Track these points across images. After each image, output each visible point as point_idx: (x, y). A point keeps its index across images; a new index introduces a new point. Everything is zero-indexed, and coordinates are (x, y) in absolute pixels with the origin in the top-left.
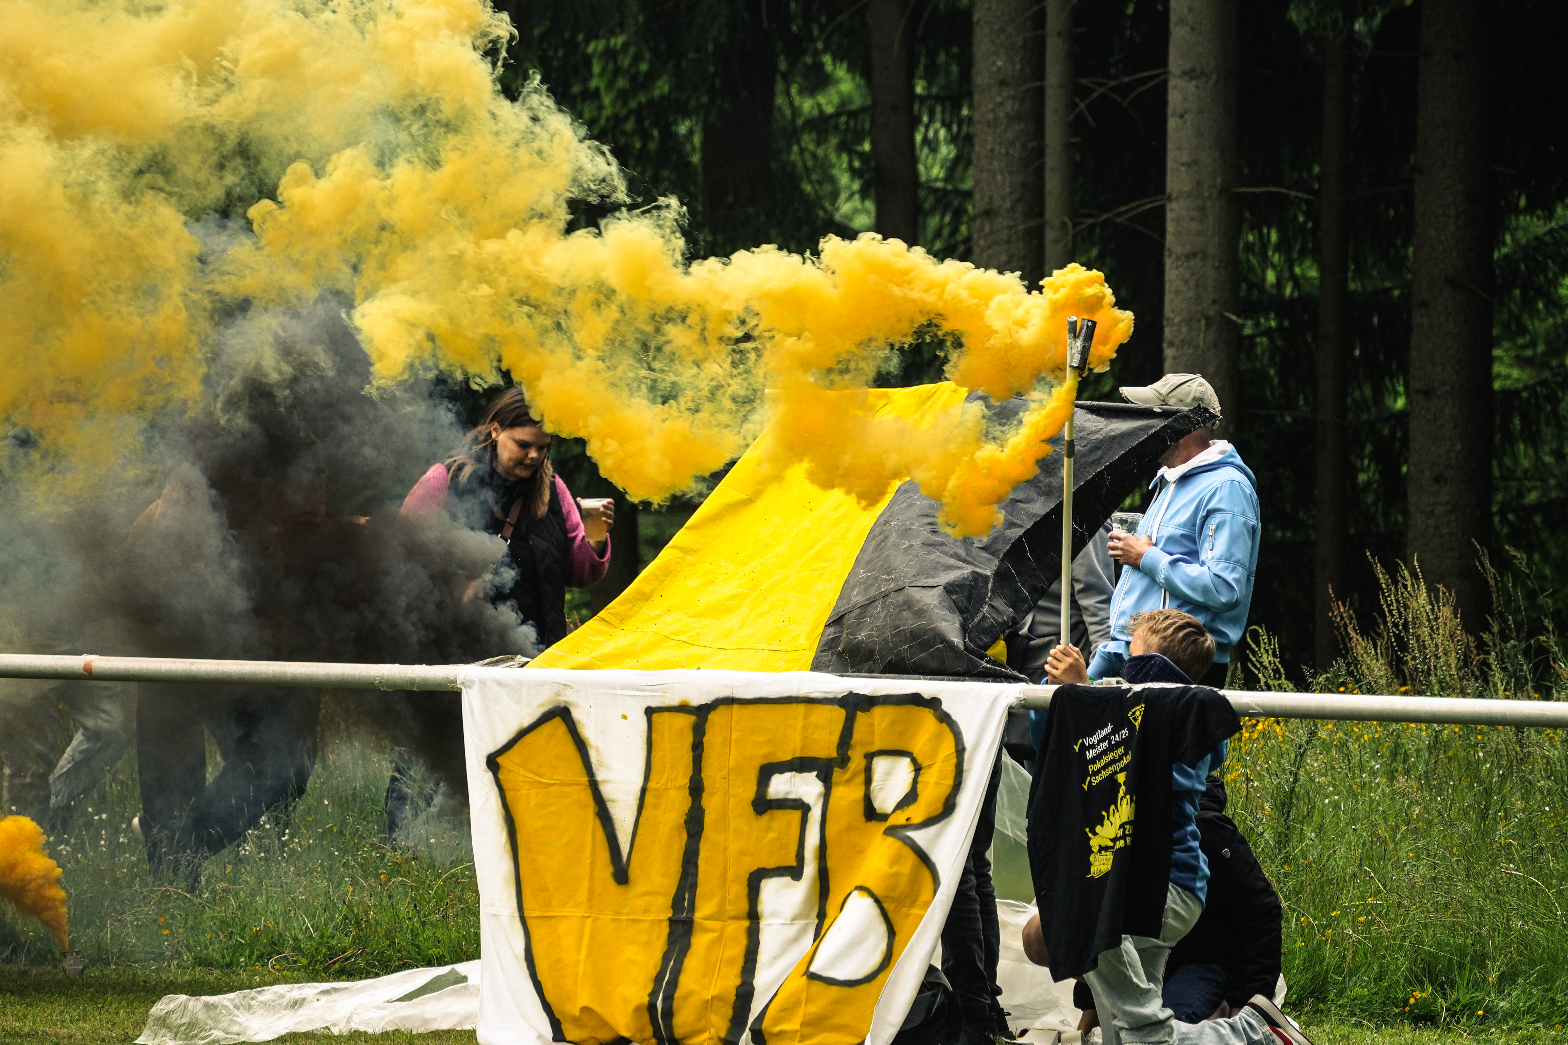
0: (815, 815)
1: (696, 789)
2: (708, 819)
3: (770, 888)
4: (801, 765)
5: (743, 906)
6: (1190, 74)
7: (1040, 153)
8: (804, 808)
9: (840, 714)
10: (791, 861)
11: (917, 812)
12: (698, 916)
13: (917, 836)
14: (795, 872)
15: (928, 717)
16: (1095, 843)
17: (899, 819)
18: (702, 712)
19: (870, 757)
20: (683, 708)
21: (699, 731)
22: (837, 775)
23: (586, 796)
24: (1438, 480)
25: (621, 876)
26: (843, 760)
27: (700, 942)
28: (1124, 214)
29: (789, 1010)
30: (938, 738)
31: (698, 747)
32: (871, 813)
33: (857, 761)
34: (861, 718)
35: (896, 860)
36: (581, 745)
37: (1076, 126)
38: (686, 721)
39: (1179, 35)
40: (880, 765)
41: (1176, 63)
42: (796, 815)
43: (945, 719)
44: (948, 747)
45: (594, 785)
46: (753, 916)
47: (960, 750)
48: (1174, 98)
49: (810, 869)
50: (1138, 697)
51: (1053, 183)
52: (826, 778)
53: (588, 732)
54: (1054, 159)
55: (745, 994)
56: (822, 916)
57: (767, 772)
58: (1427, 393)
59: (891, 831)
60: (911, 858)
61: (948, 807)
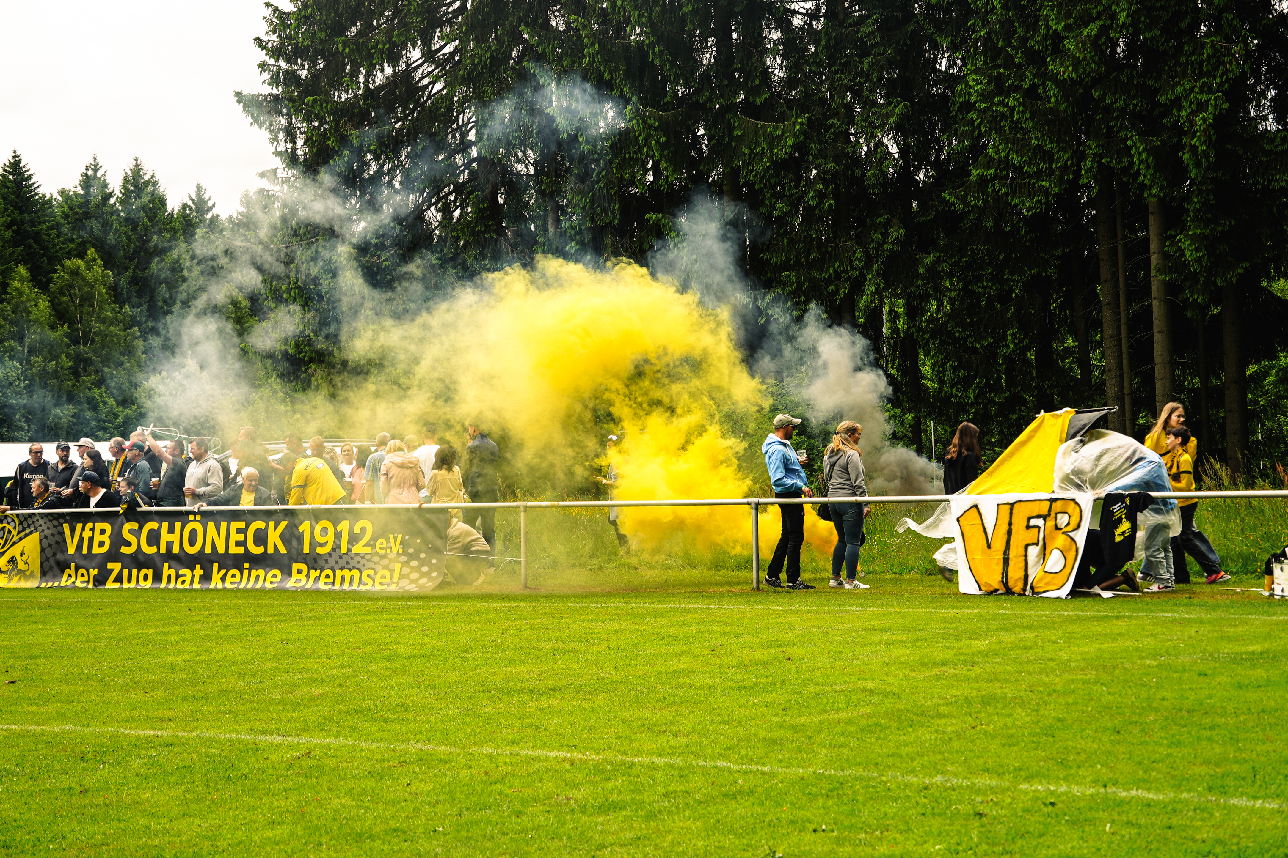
0: (1042, 530)
1: (1010, 524)
2: (1013, 532)
3: (1030, 548)
4: (1038, 516)
5: (1023, 553)
6: (1159, 332)
7: (1121, 355)
8: (1039, 527)
9: (1049, 503)
10: (1036, 541)
11: (1070, 528)
12: (1011, 556)
13: (1070, 534)
14: (1037, 544)
15: (1072, 503)
16: (1116, 533)
17: (1065, 530)
18: (1012, 505)
19: (1056, 514)
20: (1007, 504)
21: (1011, 509)
22: (1048, 519)
23: (981, 527)
24: (1234, 433)
25: (989, 547)
26: (1049, 515)
27: (1011, 563)
28: (1144, 369)
29: (1041, 580)
30: (1075, 508)
31: (1011, 513)
32: (1057, 528)
33: (1053, 515)
34: (1054, 504)
35: (1065, 540)
36: (980, 514)
37: (1130, 347)
38: (1008, 507)
39: (1156, 322)
40: (1059, 516)
41: (1155, 329)
42: (1037, 530)
43: (1077, 503)
44: (1078, 510)
45: (983, 524)
46: (1026, 556)
47: (1081, 511)
48: (1155, 338)
49: (1041, 543)
50: (1128, 495)
51: (1125, 362)
52: (1045, 520)
53: (982, 511)
54: (1125, 356)
55: (1026, 577)
56: (1044, 555)
57: (1029, 519)
58: (1230, 411)
59: (1064, 533)
60: (1069, 539)
61: (1079, 526)
